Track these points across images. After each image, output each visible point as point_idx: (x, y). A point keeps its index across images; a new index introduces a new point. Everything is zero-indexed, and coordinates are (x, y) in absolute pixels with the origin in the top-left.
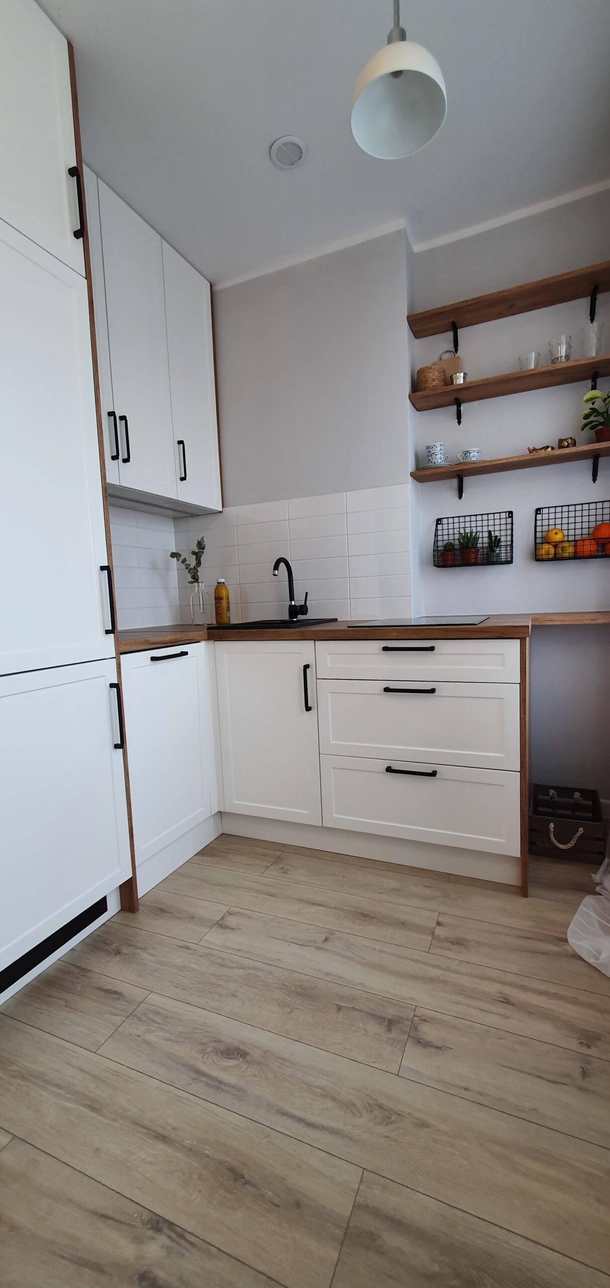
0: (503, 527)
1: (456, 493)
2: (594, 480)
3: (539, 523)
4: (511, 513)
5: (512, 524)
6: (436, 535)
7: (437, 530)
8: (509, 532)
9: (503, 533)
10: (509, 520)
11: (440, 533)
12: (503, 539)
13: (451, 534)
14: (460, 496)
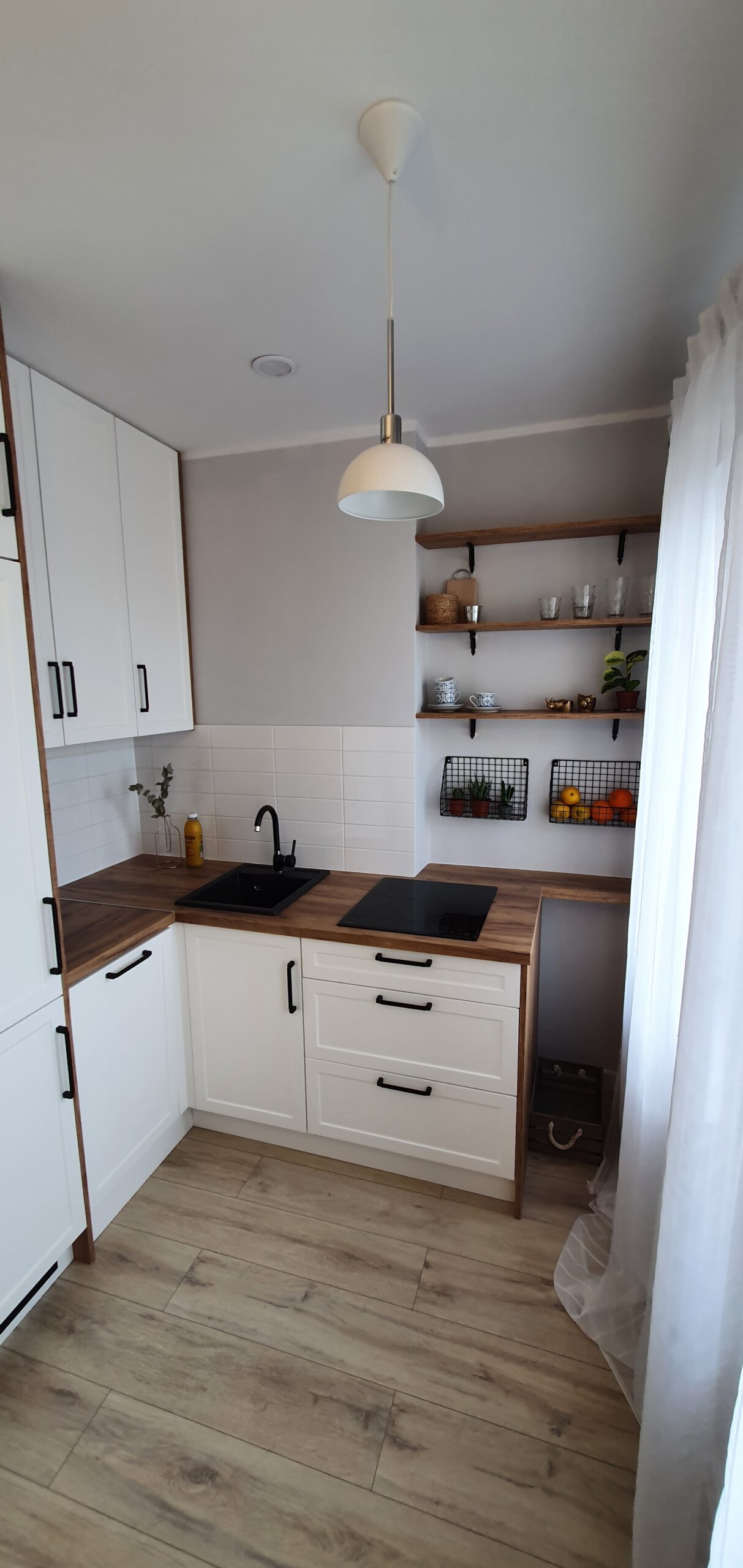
0: (518, 775)
1: (467, 731)
2: (614, 737)
3: (555, 776)
4: (526, 760)
5: (527, 773)
6: (445, 776)
7: (445, 769)
8: (524, 782)
9: (518, 781)
10: (524, 768)
11: (449, 772)
12: (517, 788)
13: (461, 776)
14: (472, 736)
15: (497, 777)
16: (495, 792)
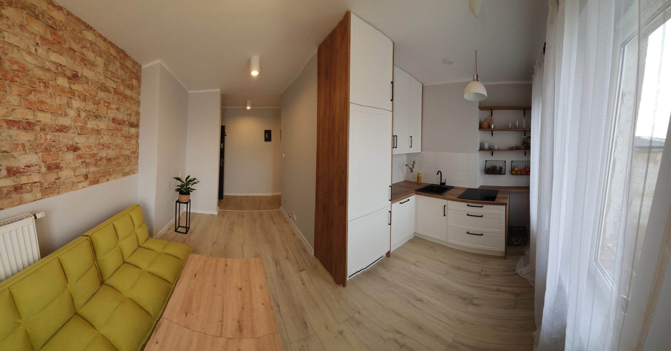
0: (503, 165)
1: (491, 154)
2: (525, 156)
3: (512, 165)
4: (505, 161)
5: (505, 164)
6: (485, 165)
7: (486, 163)
8: (505, 166)
9: (503, 166)
10: (505, 163)
11: (486, 164)
12: (503, 168)
13: (489, 165)
14: (492, 155)
15: (498, 165)
16: (498, 169)
